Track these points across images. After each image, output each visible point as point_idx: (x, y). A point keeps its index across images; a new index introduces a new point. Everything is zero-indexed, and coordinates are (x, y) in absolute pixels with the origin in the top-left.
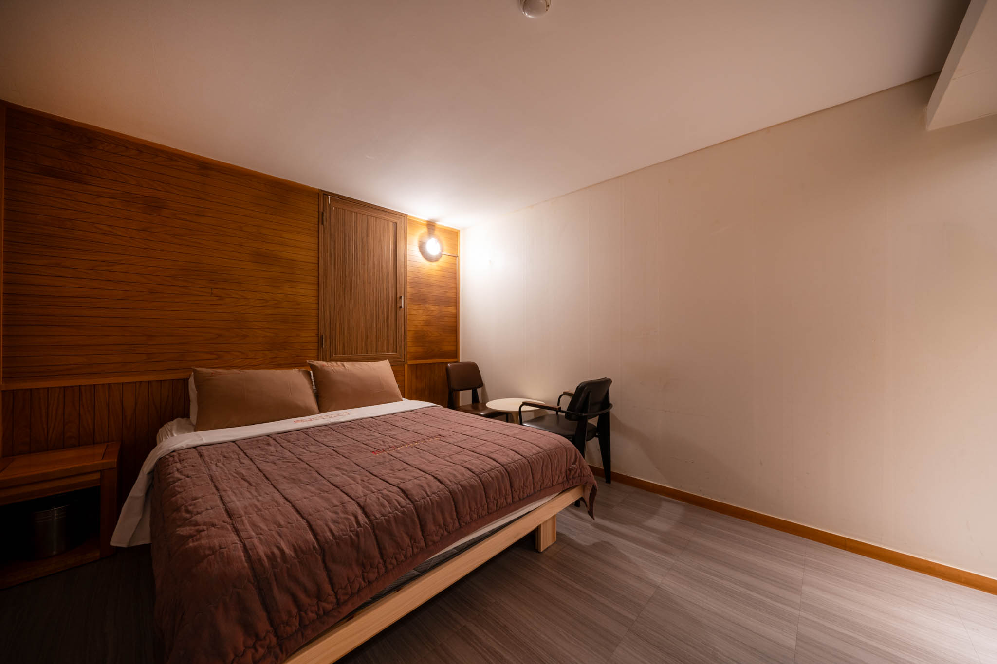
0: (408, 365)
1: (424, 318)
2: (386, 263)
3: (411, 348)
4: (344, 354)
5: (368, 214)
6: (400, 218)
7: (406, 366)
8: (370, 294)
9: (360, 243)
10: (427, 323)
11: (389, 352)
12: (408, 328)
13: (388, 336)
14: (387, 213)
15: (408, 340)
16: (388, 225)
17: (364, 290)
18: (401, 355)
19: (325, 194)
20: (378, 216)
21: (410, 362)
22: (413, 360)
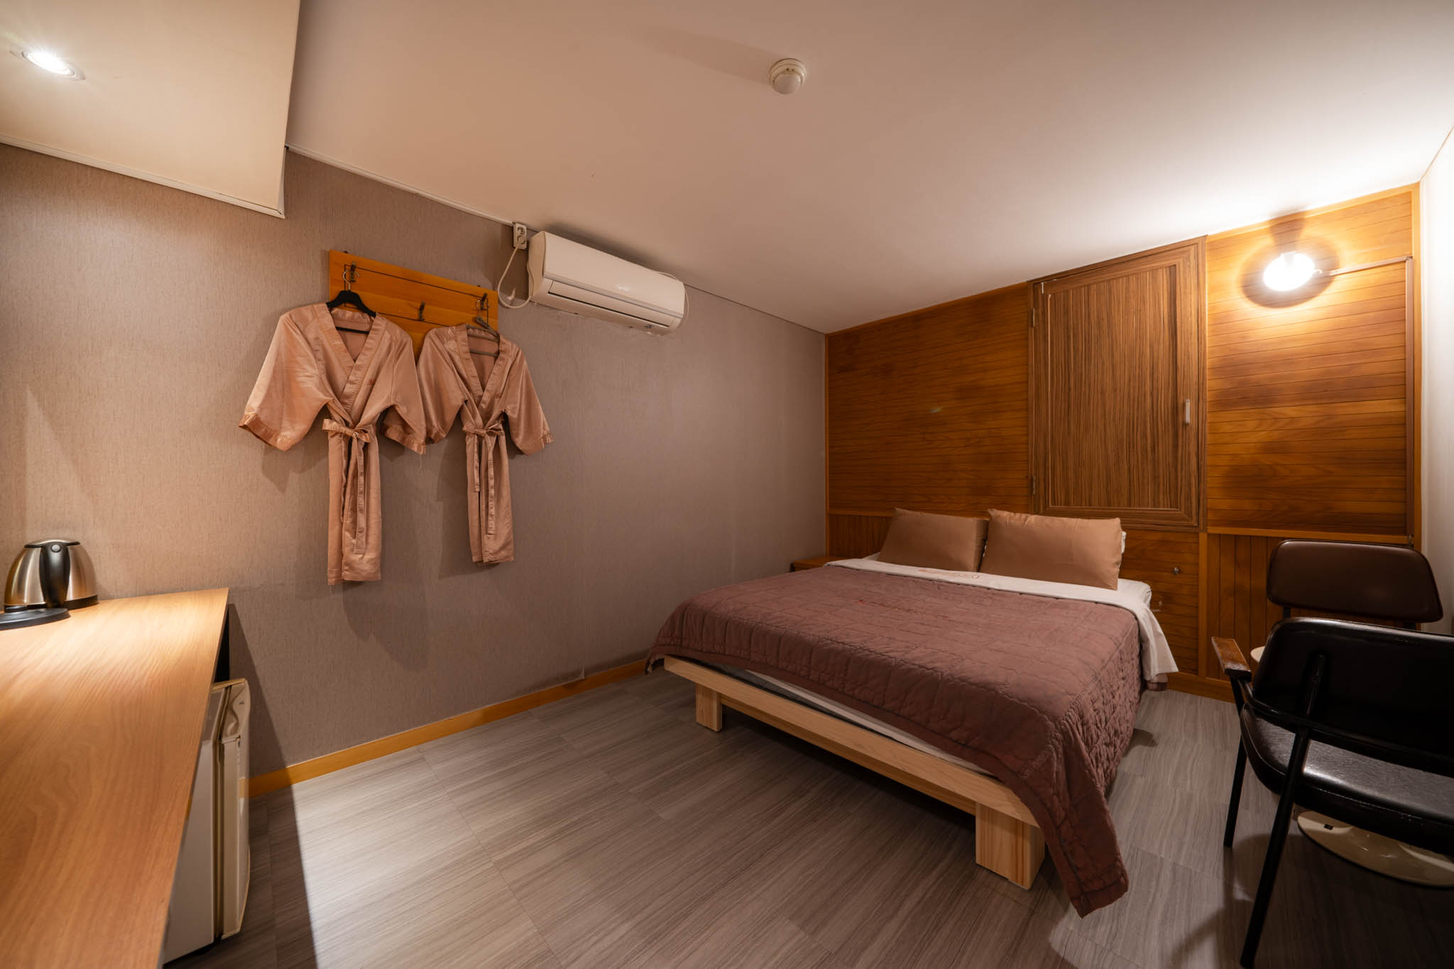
0: (1209, 535)
1: (1262, 436)
2: (1151, 346)
3: (1218, 500)
4: (1069, 505)
5: (1107, 278)
6: (1184, 252)
7: (1203, 537)
8: (1115, 408)
9: (1094, 332)
10: (1270, 448)
11: (1159, 507)
12: (1209, 460)
13: (1156, 478)
14: (1150, 258)
15: (1209, 485)
16: (1154, 278)
17: (1104, 405)
18: (1190, 514)
19: (1035, 283)
20: (1131, 271)
21: (1212, 530)
22: (1225, 525)
